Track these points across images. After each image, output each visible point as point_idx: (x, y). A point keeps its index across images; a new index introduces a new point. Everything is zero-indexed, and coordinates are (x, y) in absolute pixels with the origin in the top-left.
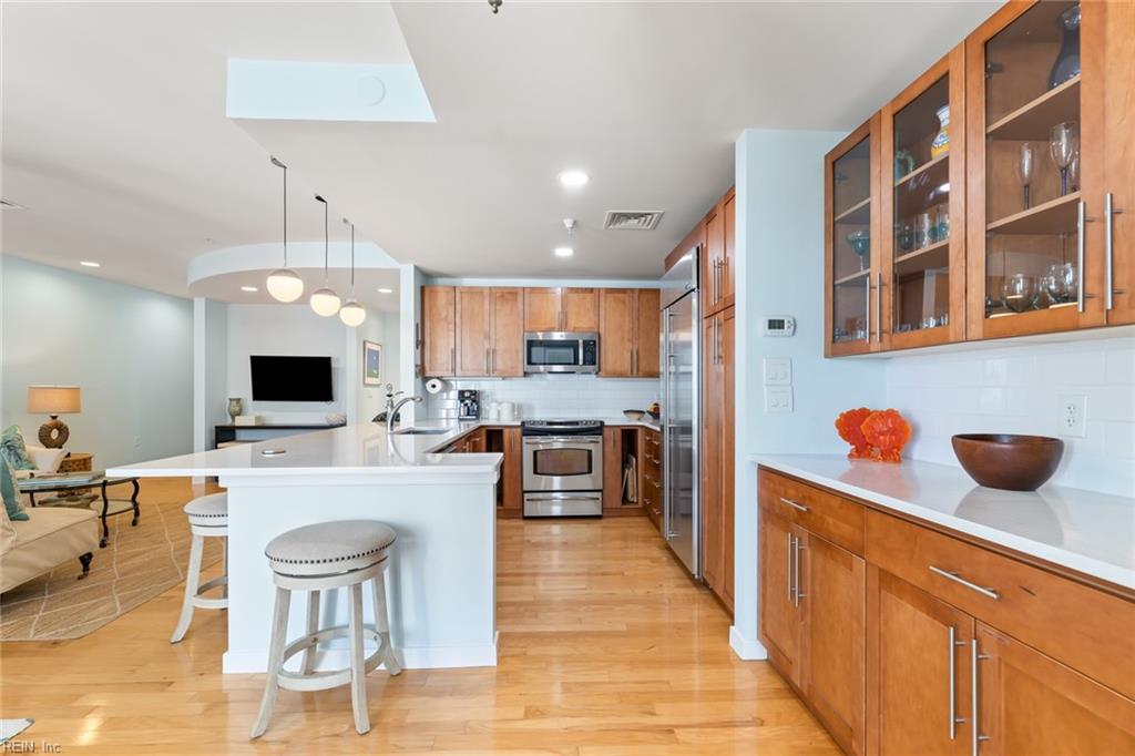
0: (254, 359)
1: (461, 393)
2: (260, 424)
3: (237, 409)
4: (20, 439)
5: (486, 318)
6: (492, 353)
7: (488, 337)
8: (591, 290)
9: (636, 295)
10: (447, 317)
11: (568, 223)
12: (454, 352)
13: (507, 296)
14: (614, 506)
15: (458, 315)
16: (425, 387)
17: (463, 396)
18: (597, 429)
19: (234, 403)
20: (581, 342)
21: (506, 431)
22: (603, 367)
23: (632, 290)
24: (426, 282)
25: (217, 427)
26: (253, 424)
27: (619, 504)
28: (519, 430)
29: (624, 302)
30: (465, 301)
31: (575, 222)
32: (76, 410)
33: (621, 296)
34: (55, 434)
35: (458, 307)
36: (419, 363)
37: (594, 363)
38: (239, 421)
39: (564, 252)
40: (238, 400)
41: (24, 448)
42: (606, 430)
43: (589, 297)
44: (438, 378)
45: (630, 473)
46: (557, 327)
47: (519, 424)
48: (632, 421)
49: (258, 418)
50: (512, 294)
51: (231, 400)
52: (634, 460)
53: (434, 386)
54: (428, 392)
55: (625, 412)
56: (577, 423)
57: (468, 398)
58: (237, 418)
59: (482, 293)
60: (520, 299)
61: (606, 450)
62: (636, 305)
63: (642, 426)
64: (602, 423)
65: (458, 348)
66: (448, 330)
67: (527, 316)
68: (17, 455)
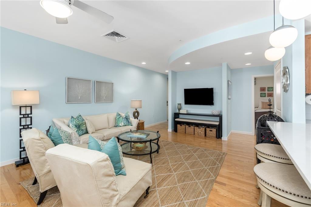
3: (180, 107)
4: (129, 116)
19: (179, 105)
25: (174, 113)
26: (186, 113)
34: (136, 114)
38: (181, 112)
41: (130, 119)
49: (187, 111)
51: (178, 104)
68: (128, 121)
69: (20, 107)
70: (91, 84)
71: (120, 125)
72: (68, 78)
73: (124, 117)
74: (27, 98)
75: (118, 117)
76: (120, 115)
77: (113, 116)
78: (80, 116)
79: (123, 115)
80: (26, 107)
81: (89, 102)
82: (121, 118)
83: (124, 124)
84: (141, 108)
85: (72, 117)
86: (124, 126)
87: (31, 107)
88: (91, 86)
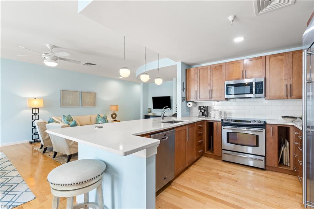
0: (153, 98)
1: (200, 107)
2: (154, 115)
3: (150, 111)
4: (106, 116)
5: (209, 78)
6: (211, 91)
7: (210, 85)
8: (261, 57)
9: (290, 55)
10: (194, 79)
11: (231, 18)
12: (197, 92)
13: (218, 67)
14: (273, 166)
15: (198, 78)
16: (187, 105)
17: (200, 108)
18: (263, 125)
20: (254, 83)
21: (215, 123)
22: (267, 94)
23: (288, 53)
24: (187, 68)
25: (145, 116)
26: (152, 115)
27: (276, 166)
28: (220, 123)
29: (282, 60)
30: (201, 71)
31: (235, 17)
32: (117, 111)
33: (281, 57)
34: (114, 116)
35: (198, 74)
36: (185, 96)
37: (262, 93)
39: (239, 40)
40: (150, 109)
41: (107, 119)
42: (267, 126)
43: (259, 61)
44: (192, 102)
45: (285, 149)
46: (241, 78)
47: (220, 120)
48: (288, 122)
49: (153, 114)
50: (220, 66)
52: (288, 143)
53: (190, 104)
54: (188, 107)
55: (283, 117)
56: (250, 122)
57: (203, 109)
58: (149, 113)
59: (207, 68)
60: (223, 68)
61: (267, 136)
62: (290, 60)
63: (293, 126)
64: (265, 123)
65: (198, 89)
66: (195, 84)
67: (227, 75)
68: (105, 120)
69: (32, 109)
70: (79, 94)
71: (99, 122)
72: (62, 90)
73: (103, 117)
74: (36, 103)
75: (98, 117)
76: (100, 115)
77: (94, 117)
78: (70, 115)
79: (102, 116)
80: (36, 109)
81: (77, 106)
82: (100, 118)
83: (102, 122)
84: (118, 111)
85: (64, 116)
86: (102, 123)
87: (39, 109)
88: (79, 95)
